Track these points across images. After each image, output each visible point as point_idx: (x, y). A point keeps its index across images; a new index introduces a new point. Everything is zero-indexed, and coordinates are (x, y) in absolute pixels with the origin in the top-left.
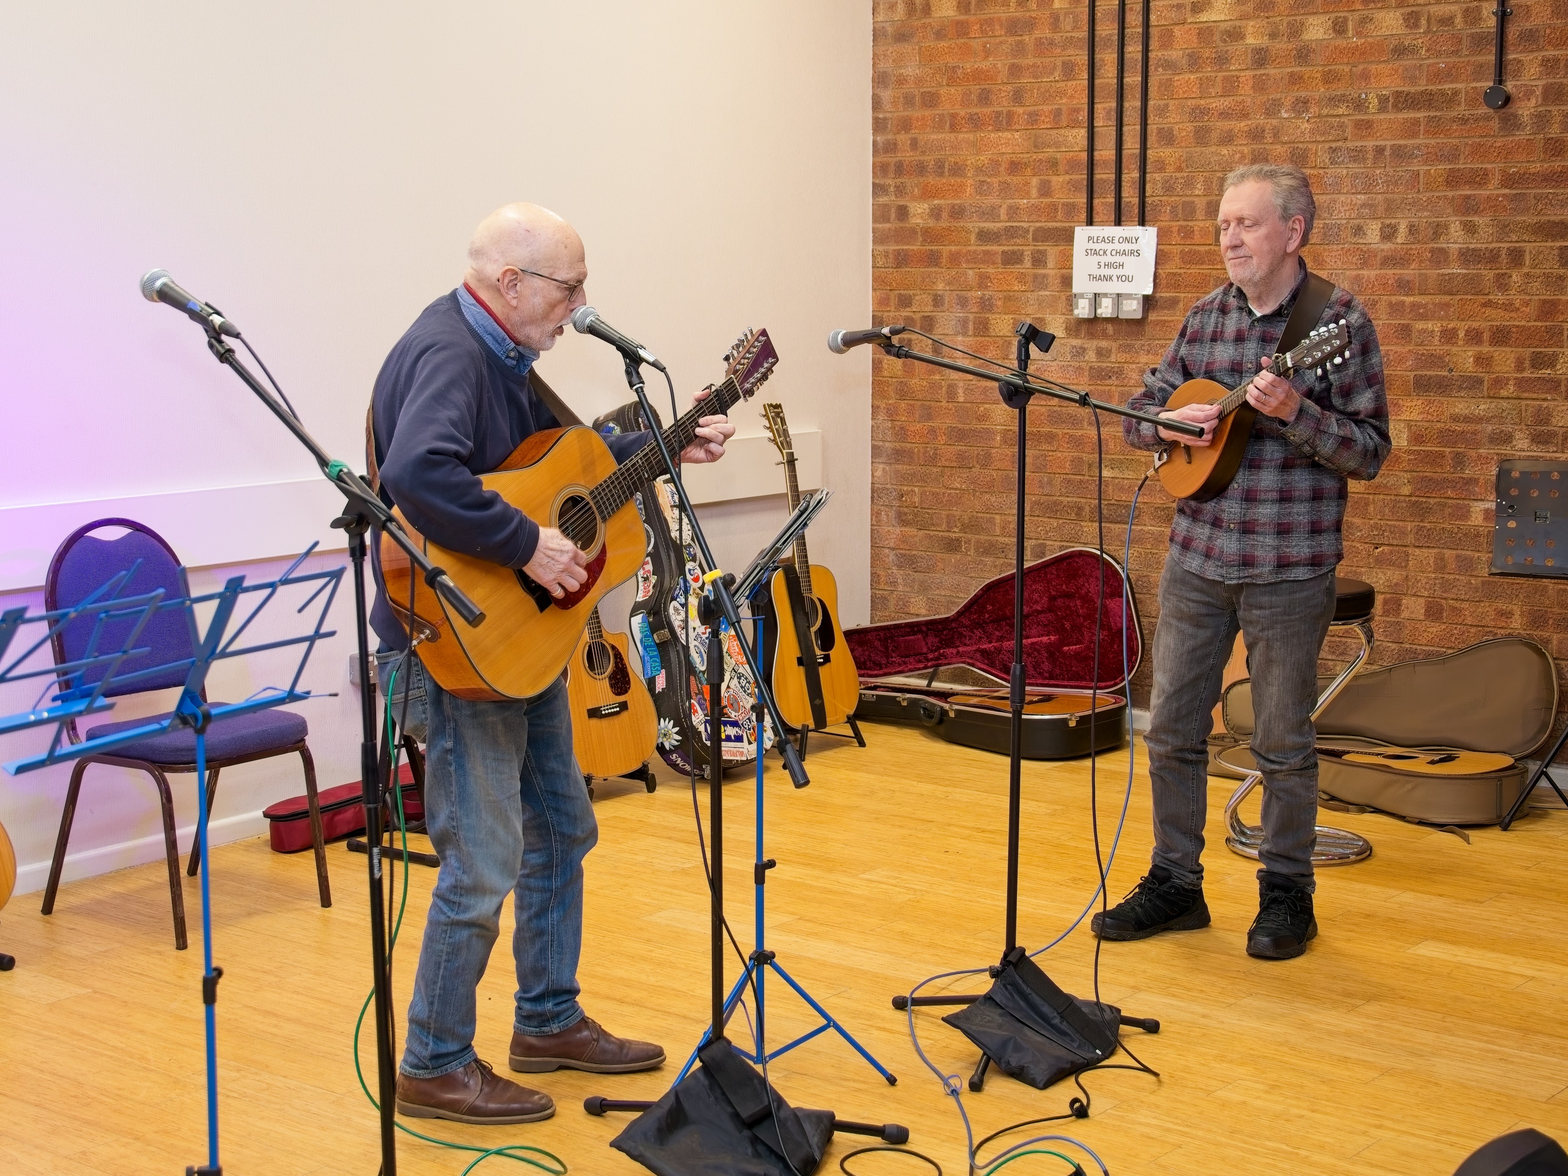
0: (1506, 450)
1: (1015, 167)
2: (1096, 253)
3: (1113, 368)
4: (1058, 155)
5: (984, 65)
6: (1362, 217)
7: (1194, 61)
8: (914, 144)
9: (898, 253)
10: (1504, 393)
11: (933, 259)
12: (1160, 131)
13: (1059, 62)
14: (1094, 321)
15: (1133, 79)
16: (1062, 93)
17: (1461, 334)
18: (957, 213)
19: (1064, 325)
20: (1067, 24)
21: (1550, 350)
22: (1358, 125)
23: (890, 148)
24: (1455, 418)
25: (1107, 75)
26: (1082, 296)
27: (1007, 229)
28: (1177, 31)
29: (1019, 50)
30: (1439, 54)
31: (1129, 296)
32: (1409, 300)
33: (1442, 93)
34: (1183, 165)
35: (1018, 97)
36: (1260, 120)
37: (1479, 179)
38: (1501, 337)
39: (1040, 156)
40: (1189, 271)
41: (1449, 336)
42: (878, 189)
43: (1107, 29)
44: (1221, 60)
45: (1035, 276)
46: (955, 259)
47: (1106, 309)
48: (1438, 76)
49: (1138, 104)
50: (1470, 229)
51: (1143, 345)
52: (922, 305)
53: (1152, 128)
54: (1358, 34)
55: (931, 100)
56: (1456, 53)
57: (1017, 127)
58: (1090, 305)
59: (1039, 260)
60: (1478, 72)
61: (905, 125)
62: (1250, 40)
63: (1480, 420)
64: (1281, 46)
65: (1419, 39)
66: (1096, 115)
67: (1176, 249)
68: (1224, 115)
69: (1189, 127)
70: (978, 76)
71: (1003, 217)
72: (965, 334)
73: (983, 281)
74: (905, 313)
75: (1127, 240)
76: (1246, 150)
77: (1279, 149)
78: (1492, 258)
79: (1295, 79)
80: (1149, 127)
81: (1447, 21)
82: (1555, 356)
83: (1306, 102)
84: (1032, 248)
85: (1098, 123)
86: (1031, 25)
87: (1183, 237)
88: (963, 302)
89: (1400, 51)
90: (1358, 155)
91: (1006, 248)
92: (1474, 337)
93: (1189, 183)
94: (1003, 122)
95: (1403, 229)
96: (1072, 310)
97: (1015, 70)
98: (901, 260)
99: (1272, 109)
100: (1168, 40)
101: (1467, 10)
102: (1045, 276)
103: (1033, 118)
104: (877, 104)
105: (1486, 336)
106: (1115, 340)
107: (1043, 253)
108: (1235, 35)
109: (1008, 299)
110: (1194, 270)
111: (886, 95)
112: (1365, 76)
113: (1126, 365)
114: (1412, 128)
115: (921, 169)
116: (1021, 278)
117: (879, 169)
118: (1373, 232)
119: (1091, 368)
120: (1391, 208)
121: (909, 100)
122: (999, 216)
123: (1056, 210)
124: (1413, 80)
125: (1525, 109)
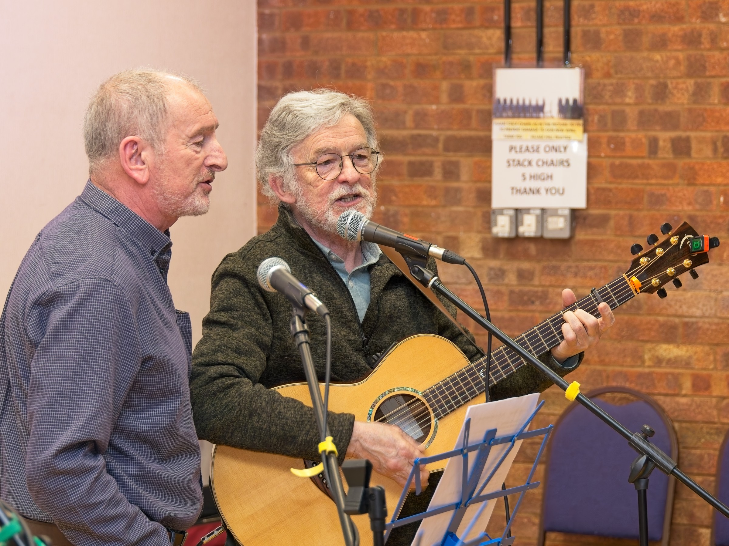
2: (519, 163)
3: (537, 292)
4: (471, 58)
8: (306, 43)
12: (585, 34)
14: (515, 240)
19: (480, 245)
26: (501, 211)
27: (414, 138)
31: (555, 212)
34: (612, 71)
36: (696, 23)
39: (451, 58)
40: (620, 186)
45: (447, 191)
47: (529, 227)
51: (570, 267)
53: (576, 31)
57: (424, 26)
58: (511, 222)
61: (295, 22)
66: (513, 15)
67: (606, 162)
68: (656, 18)
69: (618, 30)
71: (409, 123)
73: (387, 195)
75: (555, 150)
76: (681, 56)
77: (717, 55)
80: (573, 30)
84: (442, 158)
85: (516, 23)
87: (615, 149)
91: (412, 158)
93: (619, 90)
94: (408, 20)
96: (489, 229)
102: (458, 190)
103: (442, 17)
106: (539, 261)
107: (456, 164)
109: (415, 215)
110: (626, 185)
113: (551, 290)
116: (431, 192)
119: (512, 292)
122: (404, 123)
123: (470, 118)
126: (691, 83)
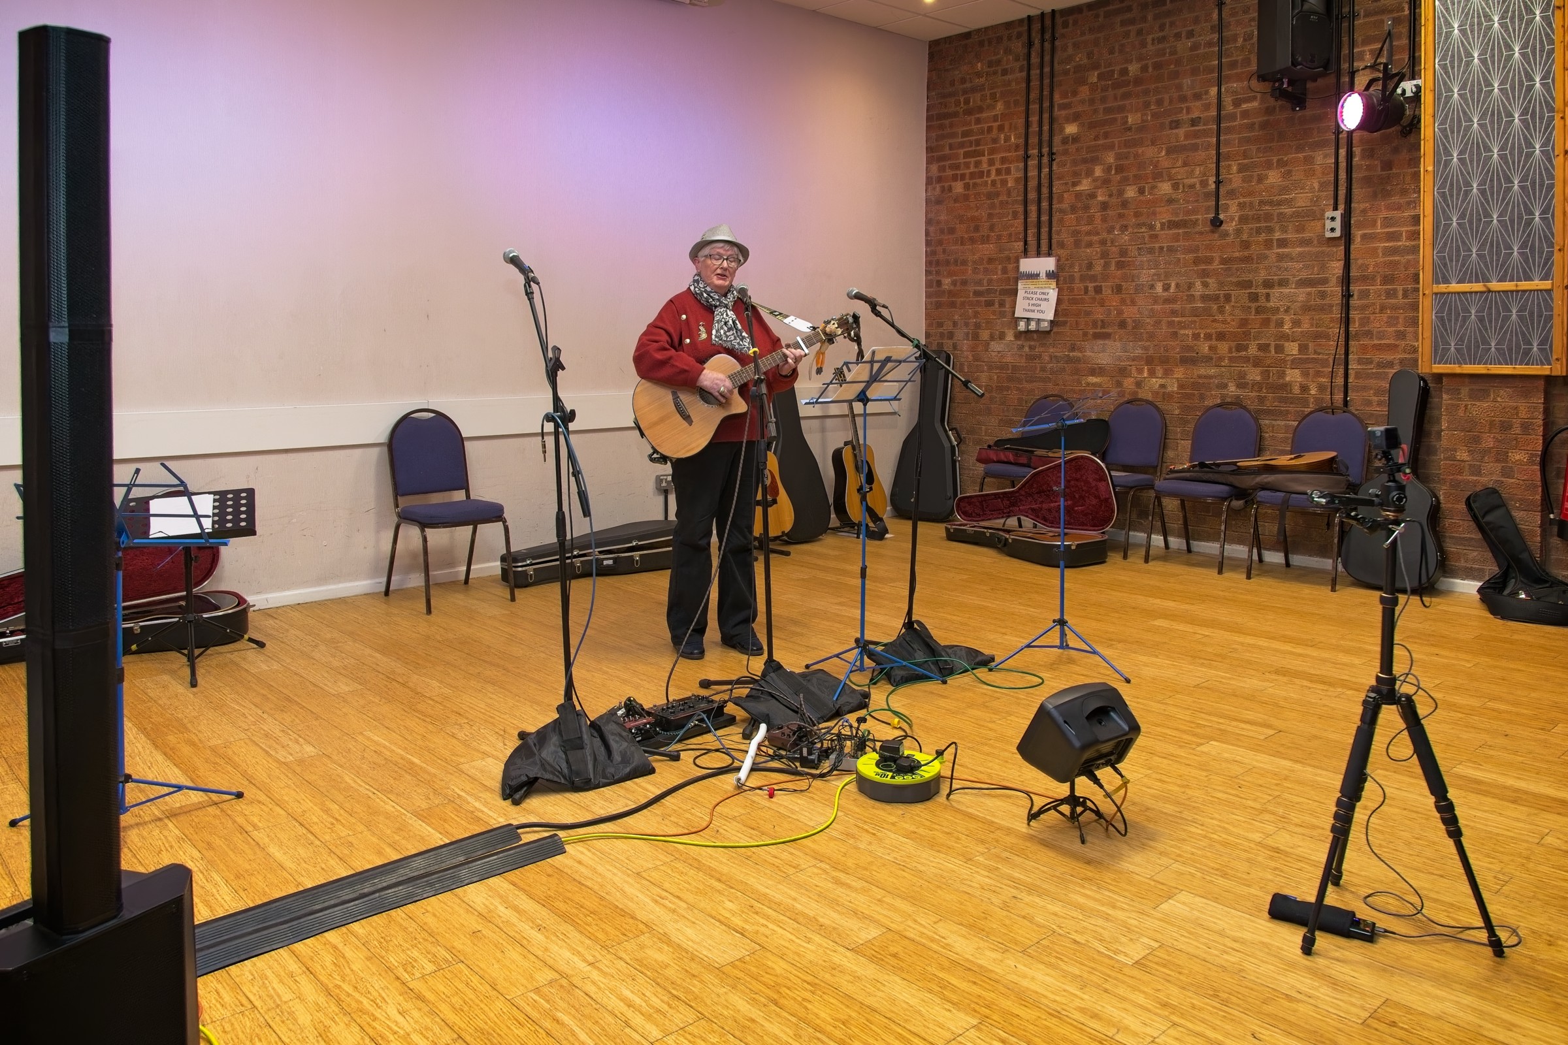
0: (1225, 392)
1: (990, 261)
2: (1028, 299)
4: (1011, 255)
5: (976, 214)
6: (1153, 280)
7: (1073, 209)
8: (944, 251)
9: (937, 302)
10: (1223, 364)
11: (953, 305)
12: (1058, 242)
13: (1011, 211)
14: (1028, 332)
15: (1045, 218)
16: (1012, 226)
17: (1202, 336)
18: (964, 283)
19: (1013, 334)
20: (1014, 193)
21: (1245, 343)
22: (1151, 237)
23: (933, 253)
24: (1200, 377)
25: (1033, 216)
26: (1021, 320)
27: (987, 290)
28: (1065, 195)
29: (993, 206)
30: (1188, 202)
31: (1044, 320)
32: (1176, 319)
33: (1191, 221)
34: (1069, 258)
35: (992, 228)
36: (1105, 235)
37: (1209, 261)
38: (1221, 336)
39: (1002, 255)
40: (1070, 308)
41: (1196, 336)
42: (928, 272)
43: (1032, 195)
44: (1086, 208)
45: (1000, 312)
46: (963, 304)
47: (1033, 326)
48: (1188, 212)
49: (1047, 229)
50: (1205, 285)
51: (1050, 343)
52: (948, 326)
53: (1054, 241)
54: (1150, 194)
55: (952, 231)
56: (1197, 201)
57: (991, 242)
58: (1025, 324)
59: (1002, 304)
60: (1207, 210)
61: (940, 243)
62: (1100, 198)
63: (1210, 377)
64: (1114, 200)
65: (1179, 195)
66: (1028, 235)
67: (1064, 298)
68: (1089, 233)
69: (1072, 240)
70: (973, 219)
71: (985, 284)
72: (968, 340)
73: (976, 314)
74: (941, 330)
75: (1043, 293)
76: (1098, 250)
77: (1114, 249)
78: (1216, 298)
79: (1121, 216)
81: (1192, 186)
82: (1248, 345)
83: (1126, 226)
84: (997, 298)
85: (1029, 239)
86: (998, 194)
87: (1068, 292)
88: (967, 324)
89: (1170, 201)
90: (1151, 251)
91: (986, 299)
92: (1208, 337)
93: (1072, 266)
94: (985, 240)
95: (1173, 285)
96: (1017, 327)
97: (990, 216)
98: (938, 305)
99: (1110, 230)
100: (1061, 201)
101: (1201, 181)
102: (1004, 311)
103: (999, 237)
104: (927, 234)
105: (1214, 337)
106: (1037, 341)
107: (1004, 301)
108: (1092, 196)
109: (988, 323)
110: (1072, 307)
111: (932, 229)
112: (1154, 214)
114: (1176, 238)
115: (948, 263)
116: (994, 313)
117: (929, 263)
118: (1159, 288)
120: (1167, 275)
121: (942, 231)
122: (983, 284)
123: (1009, 280)
124: (1177, 214)
125: (1230, 227)
126: (1102, 261)
